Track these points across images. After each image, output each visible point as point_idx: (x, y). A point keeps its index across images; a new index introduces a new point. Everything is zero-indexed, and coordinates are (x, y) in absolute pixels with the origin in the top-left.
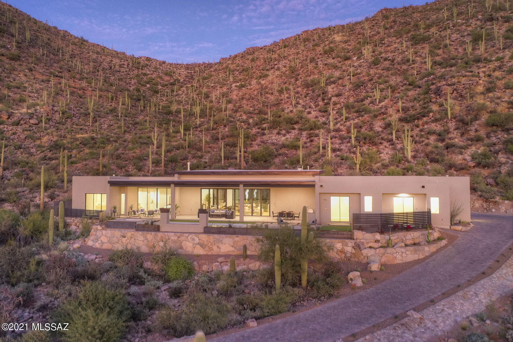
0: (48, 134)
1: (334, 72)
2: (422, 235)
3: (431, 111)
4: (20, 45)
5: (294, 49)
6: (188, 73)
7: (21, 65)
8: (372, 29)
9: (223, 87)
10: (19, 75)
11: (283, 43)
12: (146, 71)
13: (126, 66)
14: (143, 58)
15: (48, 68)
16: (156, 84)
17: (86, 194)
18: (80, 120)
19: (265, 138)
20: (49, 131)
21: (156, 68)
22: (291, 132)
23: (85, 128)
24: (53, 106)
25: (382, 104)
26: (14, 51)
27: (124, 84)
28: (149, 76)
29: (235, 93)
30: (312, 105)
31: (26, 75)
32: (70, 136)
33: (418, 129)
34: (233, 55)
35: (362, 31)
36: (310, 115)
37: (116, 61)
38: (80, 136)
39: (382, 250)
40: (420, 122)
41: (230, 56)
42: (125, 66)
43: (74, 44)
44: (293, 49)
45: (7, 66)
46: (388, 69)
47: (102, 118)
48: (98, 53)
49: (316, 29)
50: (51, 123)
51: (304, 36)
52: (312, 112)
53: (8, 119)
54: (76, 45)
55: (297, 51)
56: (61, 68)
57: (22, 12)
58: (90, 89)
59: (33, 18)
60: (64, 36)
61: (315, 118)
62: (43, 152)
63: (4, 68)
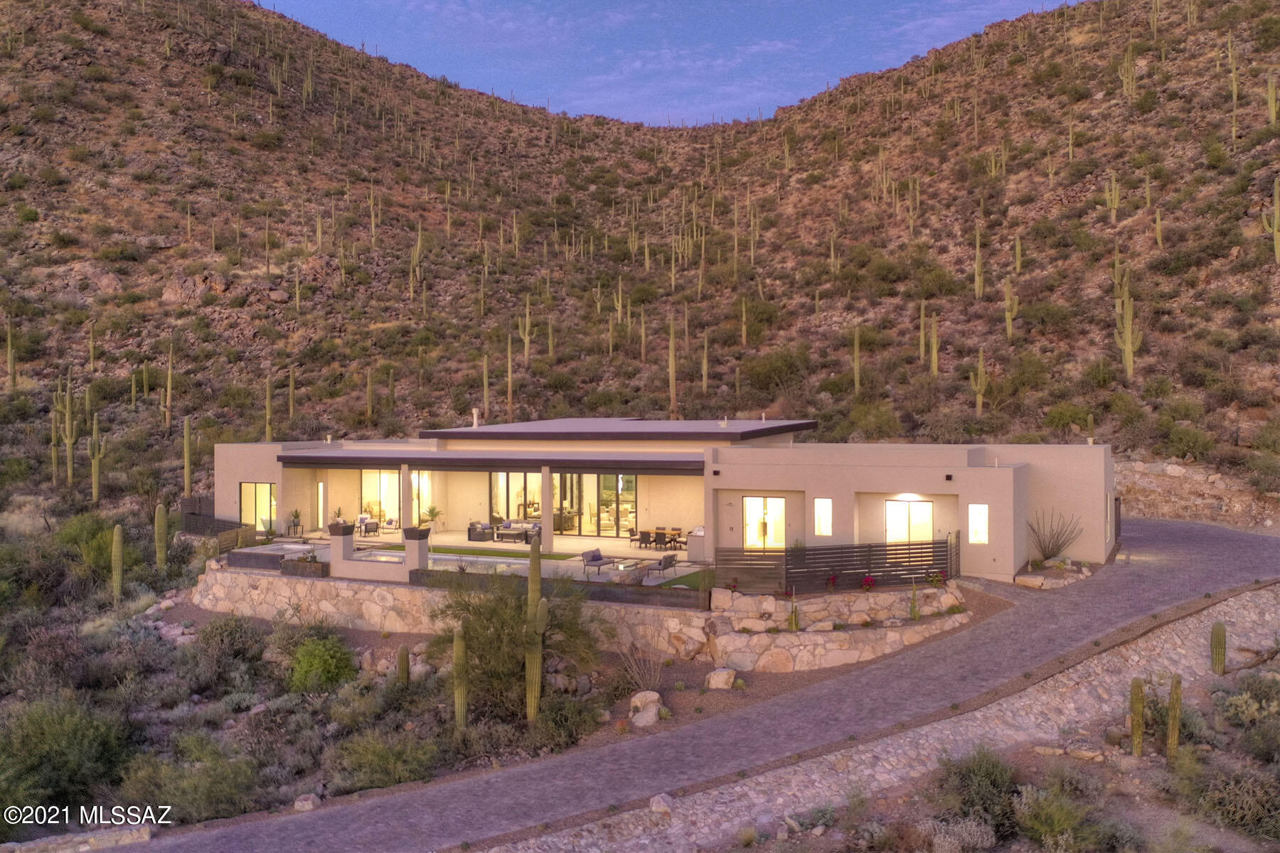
0: (305, 324)
1: (1038, 136)
2: (902, 600)
3: (1237, 242)
4: (287, 112)
5: (962, 76)
6: (695, 150)
7: (283, 159)
8: (1173, 7)
9: (767, 184)
10: (275, 185)
11: (936, 58)
12: (592, 151)
13: (543, 143)
14: (587, 120)
15: (345, 162)
16: (614, 183)
17: (241, 484)
18: (389, 287)
19: (814, 319)
20: (309, 317)
21: (617, 143)
22: (880, 304)
23: (396, 305)
24: (332, 256)
25: (1125, 223)
26: (271, 127)
27: (533, 188)
28: (598, 164)
29: (793, 198)
30: (957, 229)
31: (289, 184)
32: (355, 328)
33: (1192, 292)
34: (809, 97)
35: (1143, 16)
36: (945, 256)
37: (521, 131)
38: (379, 325)
39: (765, 639)
40: (1202, 274)
41: (802, 101)
42: (540, 143)
43: (424, 95)
44: (958, 74)
45: (249, 164)
46: (1171, 123)
47: (444, 279)
48: (479, 113)
49: (1025, 17)
50: (318, 298)
51: (993, 38)
52: (951, 247)
53: (225, 291)
54: (428, 98)
55: (968, 79)
56: (377, 159)
57: (308, 28)
58: (440, 206)
59: (333, 42)
60: (403, 78)
61: (955, 263)
62: (285, 367)
63: (243, 170)
